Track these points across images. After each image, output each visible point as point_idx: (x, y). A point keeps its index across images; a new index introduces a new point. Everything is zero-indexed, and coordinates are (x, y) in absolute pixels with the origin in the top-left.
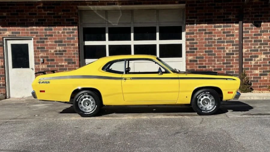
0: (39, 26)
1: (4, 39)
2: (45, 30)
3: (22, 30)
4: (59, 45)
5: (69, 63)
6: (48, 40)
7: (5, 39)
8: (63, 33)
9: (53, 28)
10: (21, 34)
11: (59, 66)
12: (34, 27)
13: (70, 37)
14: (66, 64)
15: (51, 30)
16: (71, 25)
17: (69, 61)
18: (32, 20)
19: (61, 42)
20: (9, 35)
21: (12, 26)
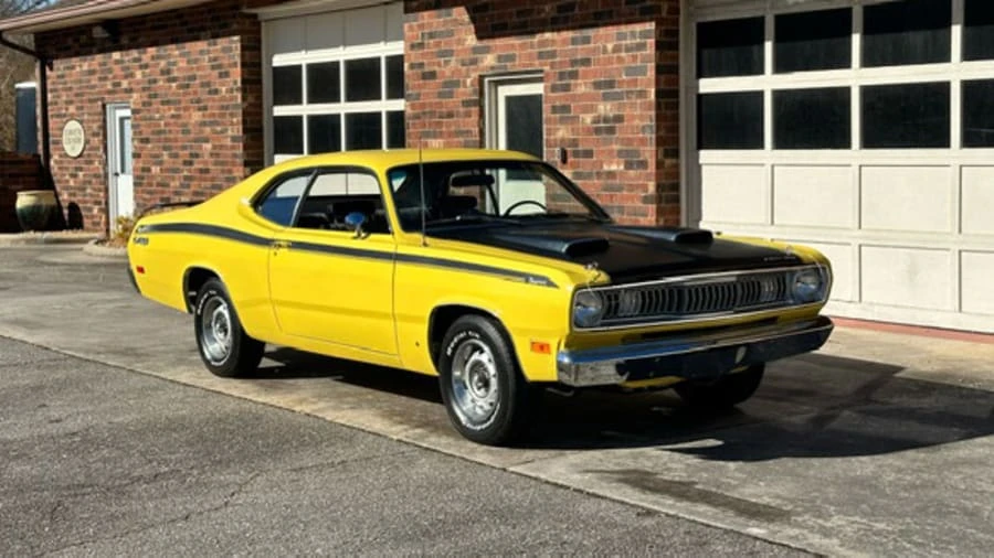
0: (559, 30)
1: (486, 80)
2: (574, 41)
3: (522, 46)
4: (606, 98)
5: (629, 165)
6: (579, 81)
7: (490, 82)
8: (617, 49)
9: (591, 32)
10: (517, 63)
11: (604, 176)
12: (548, 35)
13: (633, 65)
14: (622, 167)
15: (587, 40)
16: (637, 17)
17: (629, 159)
18: (543, 10)
19: (611, 84)
20: (492, 68)
21: (500, 36)
